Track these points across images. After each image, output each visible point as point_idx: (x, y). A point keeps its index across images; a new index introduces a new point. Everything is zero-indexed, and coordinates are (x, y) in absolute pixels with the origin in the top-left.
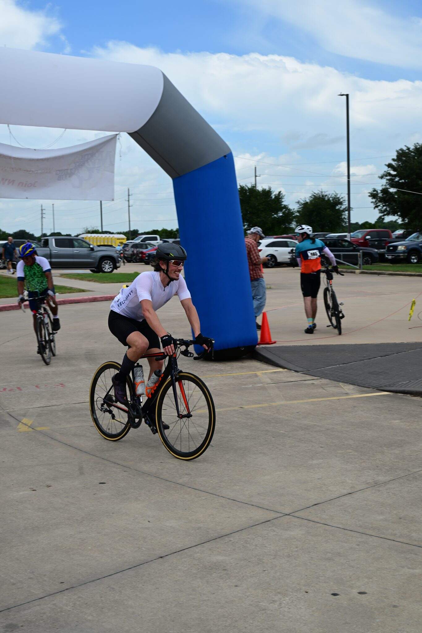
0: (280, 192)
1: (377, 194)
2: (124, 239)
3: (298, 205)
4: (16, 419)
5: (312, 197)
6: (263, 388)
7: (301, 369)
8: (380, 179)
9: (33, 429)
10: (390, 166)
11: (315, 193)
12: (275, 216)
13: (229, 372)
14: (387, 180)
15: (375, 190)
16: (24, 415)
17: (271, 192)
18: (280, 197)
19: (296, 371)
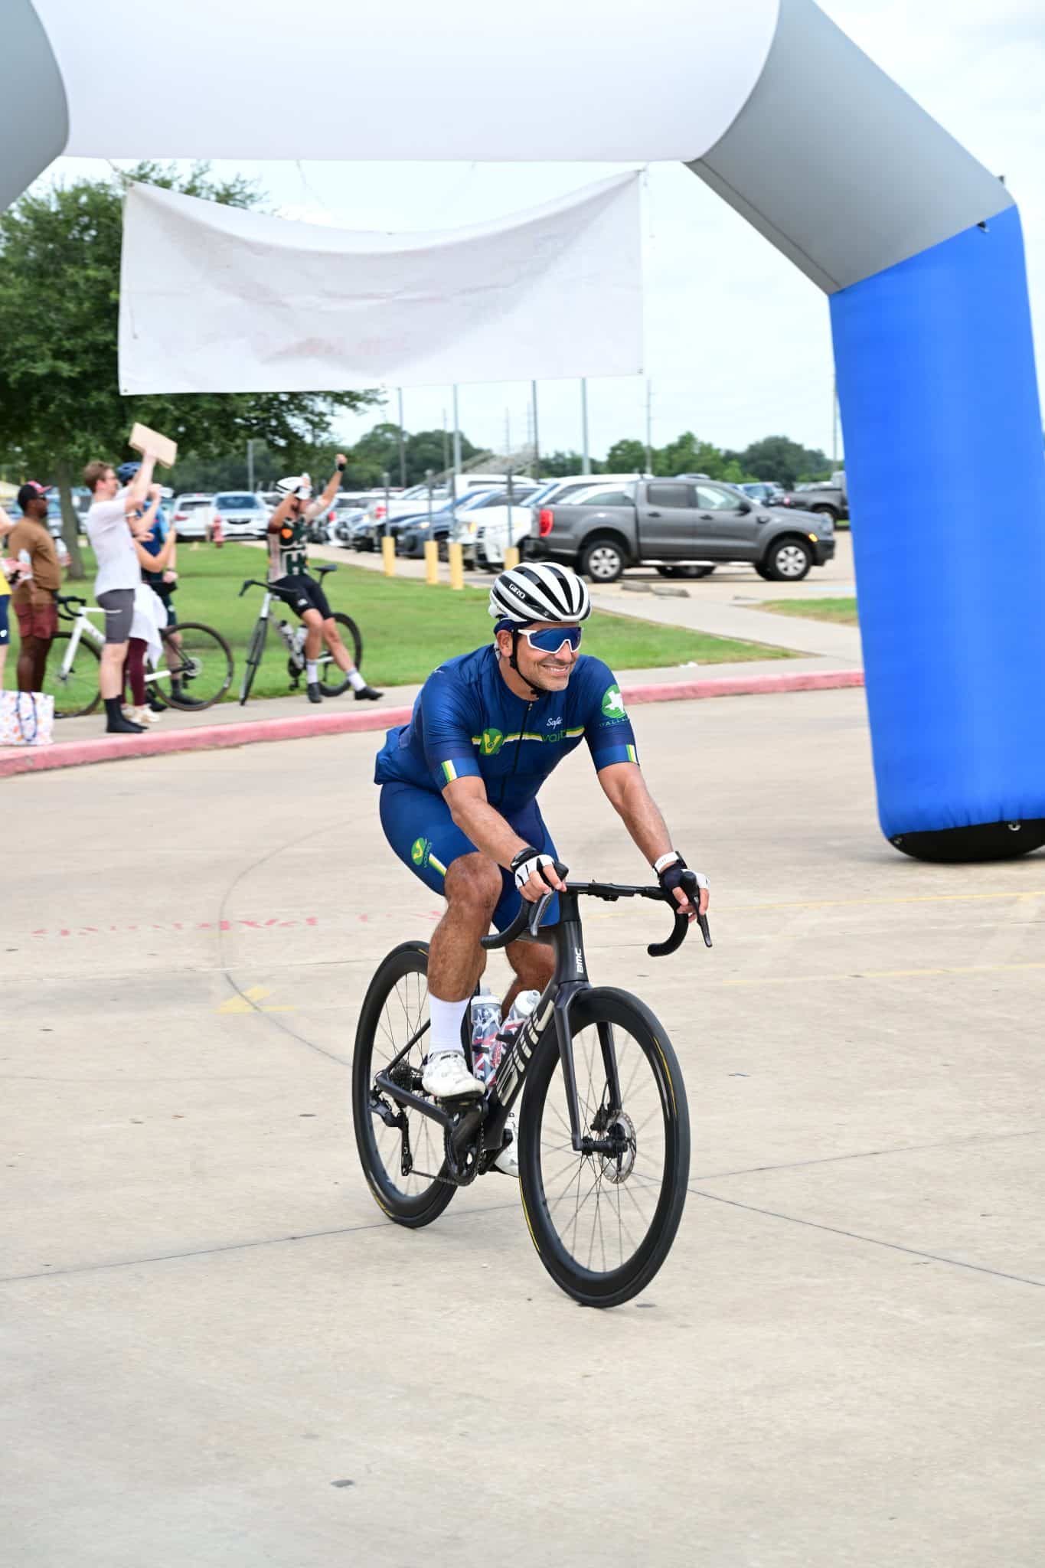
4: (236, 988)
6: (990, 933)
9: (256, 1008)
13: (944, 893)
16: (261, 981)
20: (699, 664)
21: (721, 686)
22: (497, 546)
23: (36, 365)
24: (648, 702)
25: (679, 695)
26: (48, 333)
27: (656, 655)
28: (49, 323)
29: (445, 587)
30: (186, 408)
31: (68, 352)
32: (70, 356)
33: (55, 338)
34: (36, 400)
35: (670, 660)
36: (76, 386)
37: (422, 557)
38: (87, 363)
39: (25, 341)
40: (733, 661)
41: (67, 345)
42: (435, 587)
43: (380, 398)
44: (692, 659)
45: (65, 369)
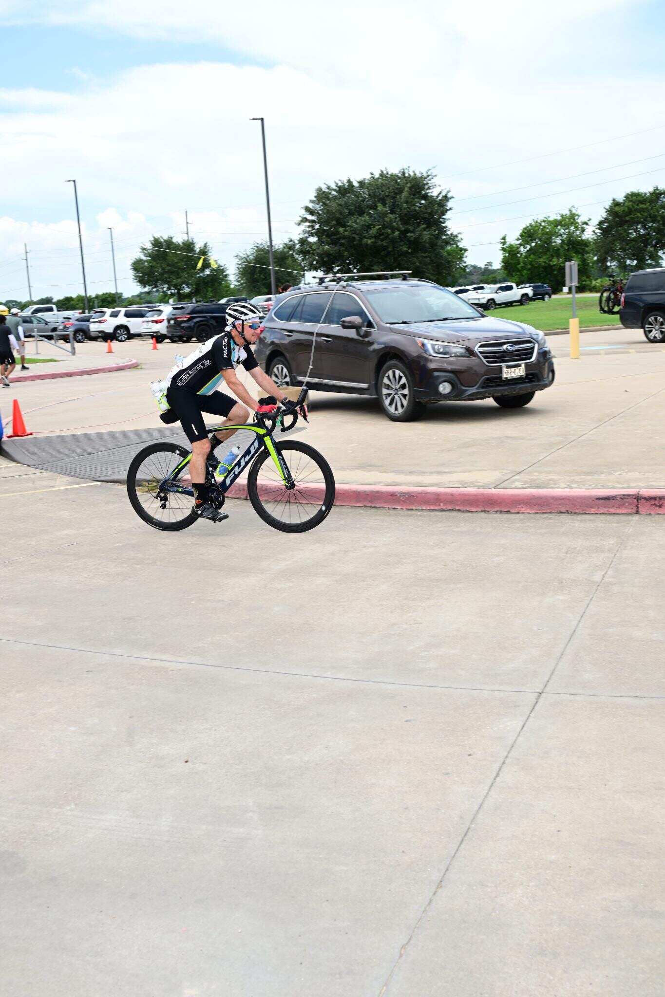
0: (206, 244)
1: (294, 245)
2: (4, 311)
3: (237, 260)
5: (254, 249)
7: (36, 463)
8: (297, 226)
10: (307, 209)
11: (258, 244)
12: (201, 275)
14: (306, 226)
15: (291, 241)
17: (194, 244)
18: (206, 250)
19: (28, 466)
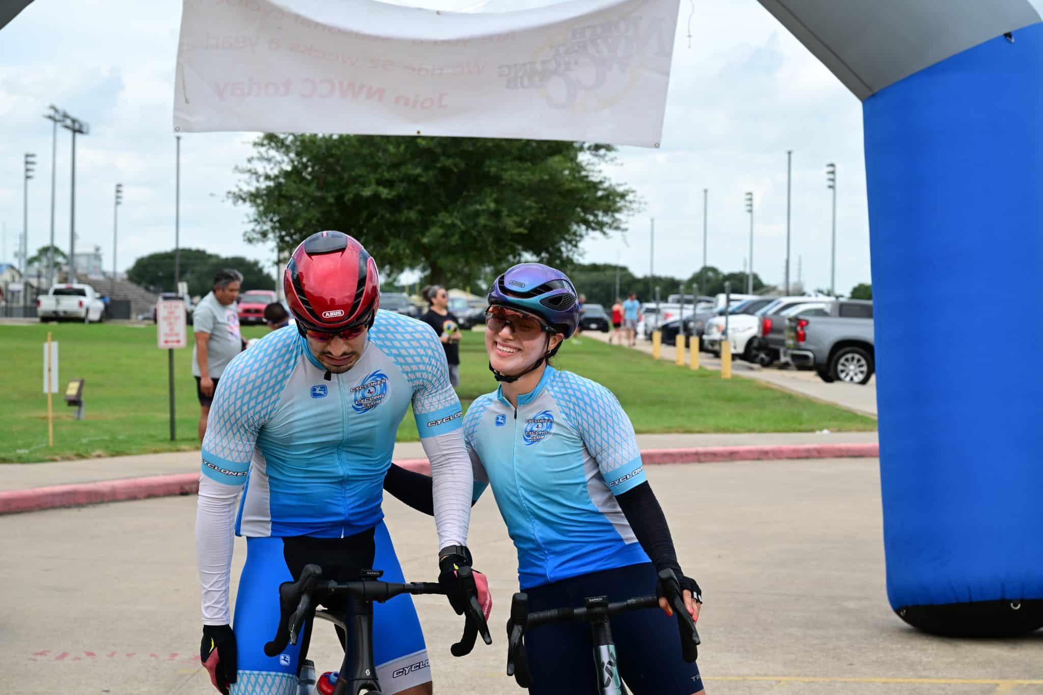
20: (832, 431)
21: (840, 450)
22: (735, 342)
23: (366, 189)
24: (779, 458)
25: (804, 454)
26: (376, 167)
27: (801, 424)
28: (377, 159)
29: (687, 367)
30: (470, 224)
31: (387, 181)
32: (389, 184)
33: (380, 170)
34: (365, 214)
35: (809, 427)
36: (394, 205)
37: (674, 344)
38: (401, 188)
39: (360, 171)
40: (859, 430)
41: (387, 175)
42: (680, 367)
43: (623, 226)
44: (827, 428)
45: (385, 192)
